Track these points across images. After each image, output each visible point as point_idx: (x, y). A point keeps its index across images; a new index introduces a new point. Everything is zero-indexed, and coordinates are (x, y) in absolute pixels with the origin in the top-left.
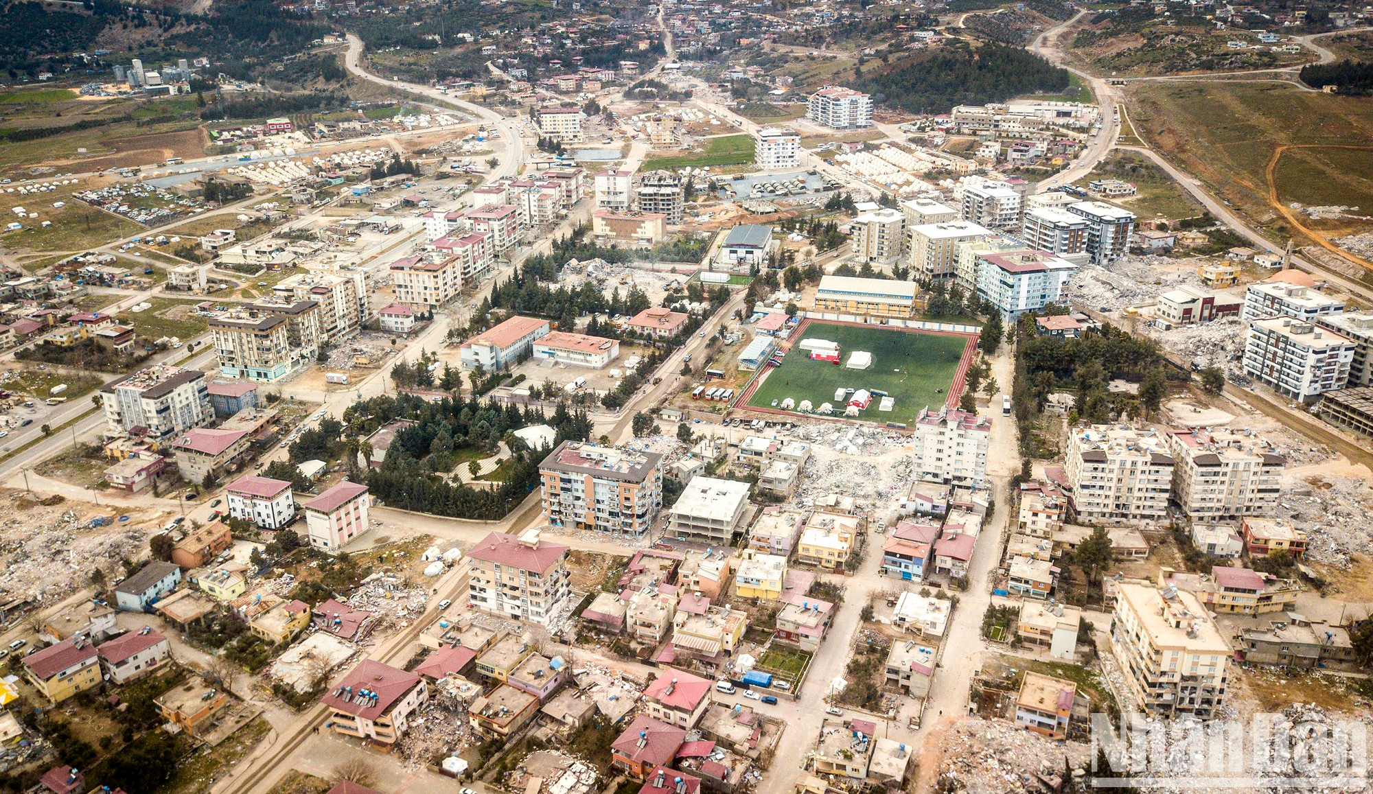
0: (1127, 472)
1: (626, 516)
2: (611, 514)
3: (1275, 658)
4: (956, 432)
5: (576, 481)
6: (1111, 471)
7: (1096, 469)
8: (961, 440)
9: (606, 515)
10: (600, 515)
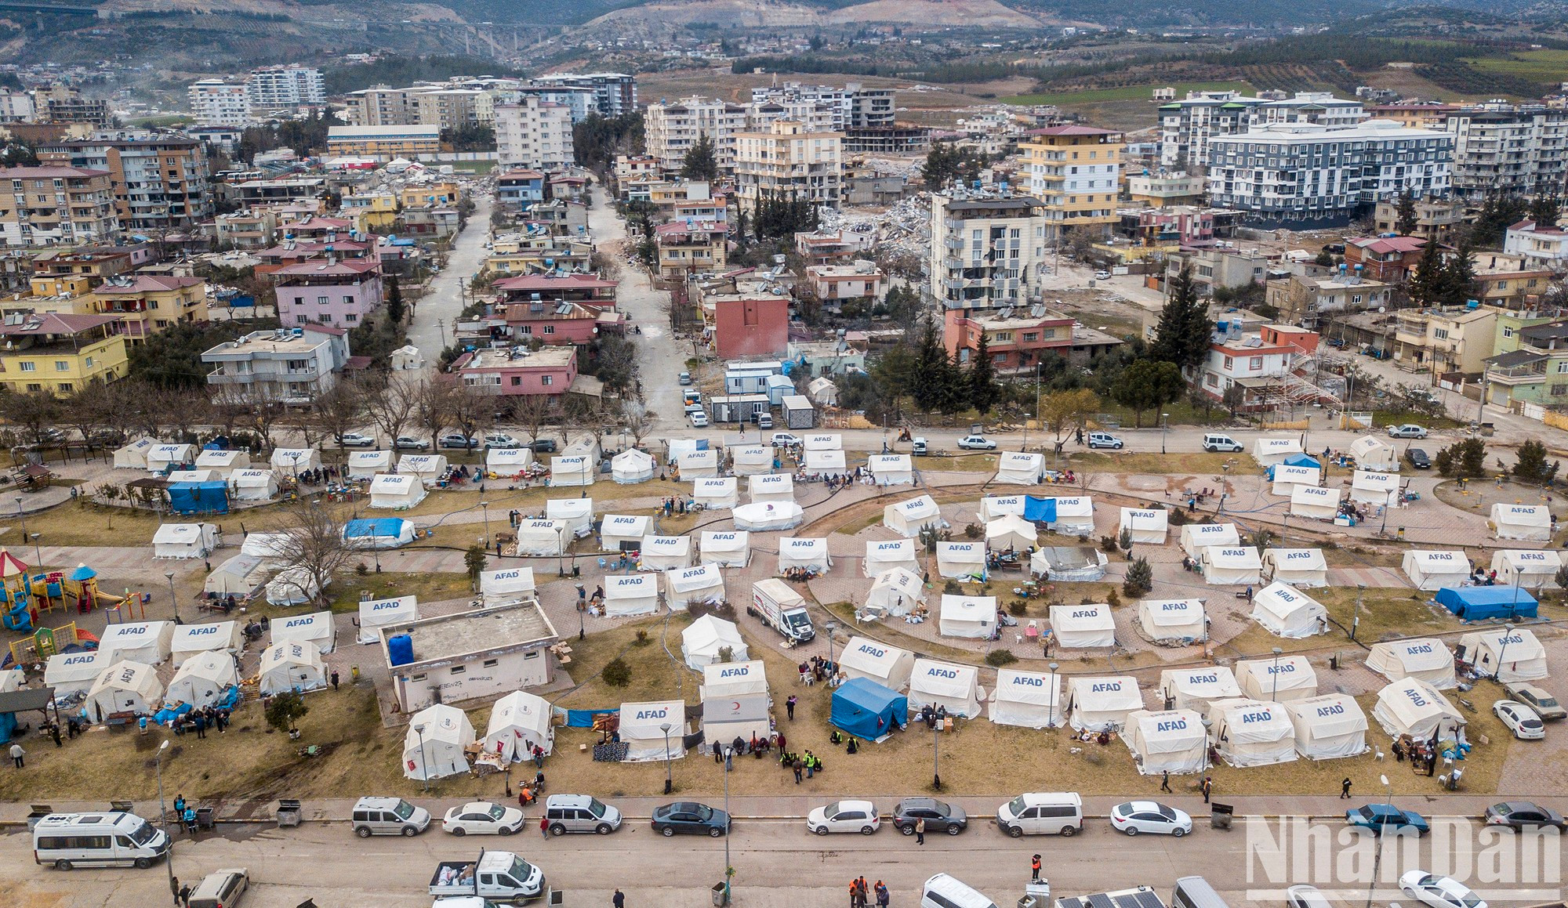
0: (707, 122)
1: (175, 198)
2: (152, 197)
3: (870, 196)
4: (538, 111)
5: (94, 160)
6: (693, 122)
7: (679, 122)
8: (543, 120)
9: (146, 202)
10: (136, 204)
